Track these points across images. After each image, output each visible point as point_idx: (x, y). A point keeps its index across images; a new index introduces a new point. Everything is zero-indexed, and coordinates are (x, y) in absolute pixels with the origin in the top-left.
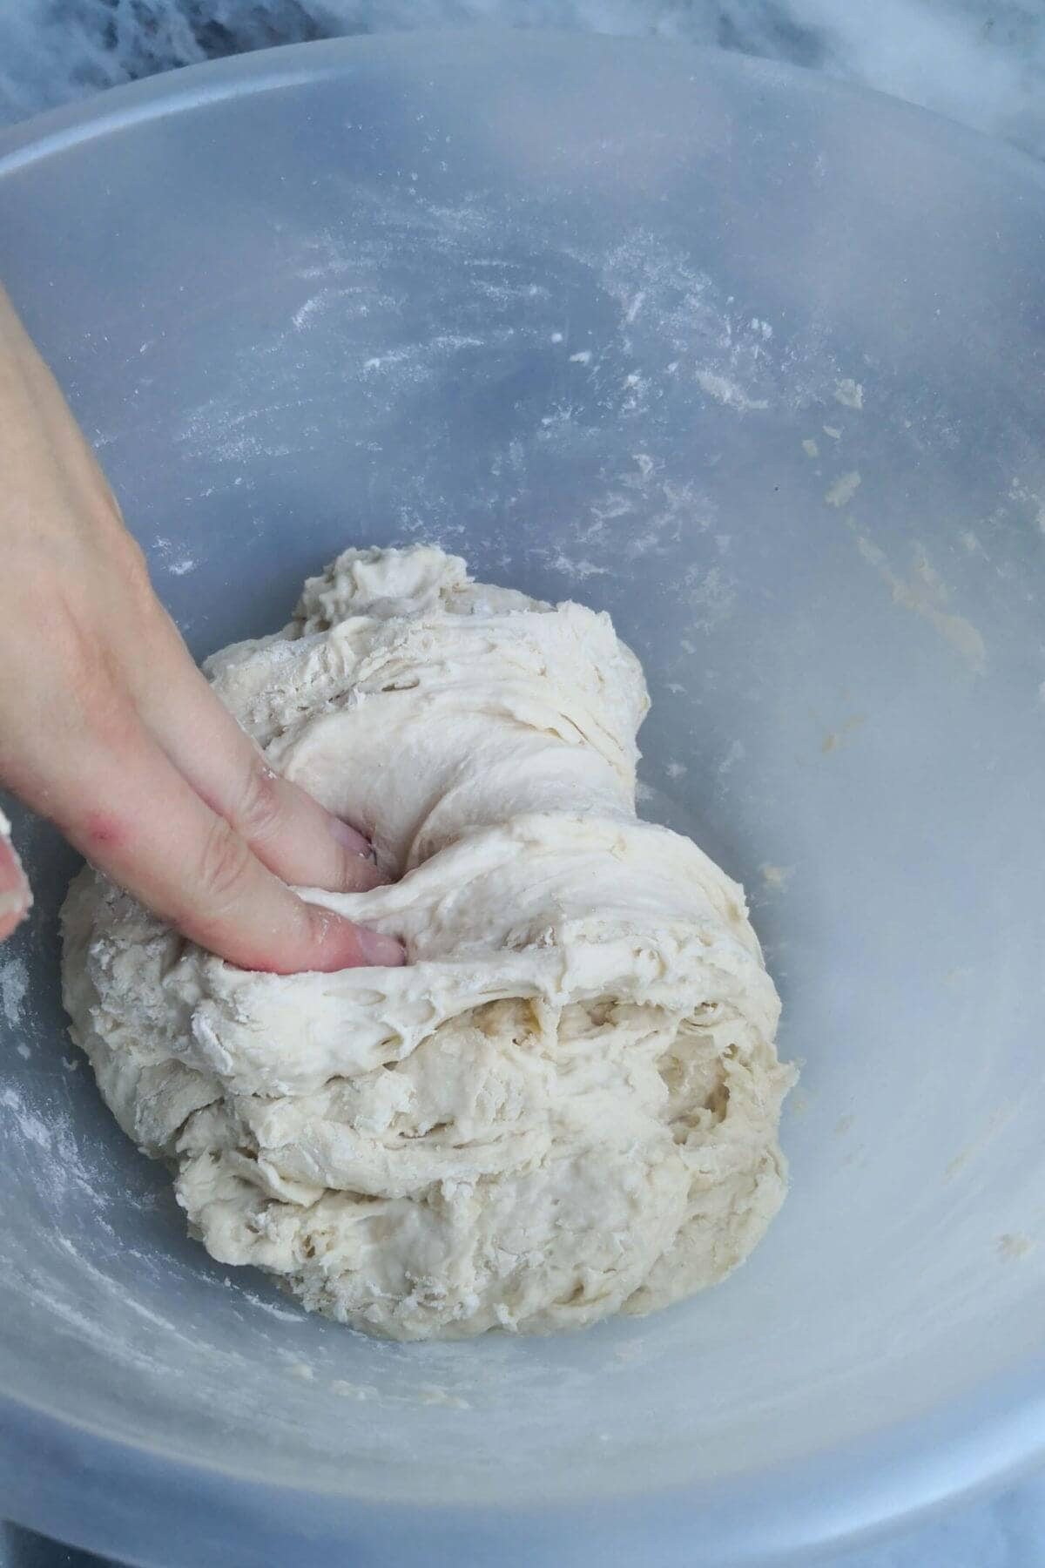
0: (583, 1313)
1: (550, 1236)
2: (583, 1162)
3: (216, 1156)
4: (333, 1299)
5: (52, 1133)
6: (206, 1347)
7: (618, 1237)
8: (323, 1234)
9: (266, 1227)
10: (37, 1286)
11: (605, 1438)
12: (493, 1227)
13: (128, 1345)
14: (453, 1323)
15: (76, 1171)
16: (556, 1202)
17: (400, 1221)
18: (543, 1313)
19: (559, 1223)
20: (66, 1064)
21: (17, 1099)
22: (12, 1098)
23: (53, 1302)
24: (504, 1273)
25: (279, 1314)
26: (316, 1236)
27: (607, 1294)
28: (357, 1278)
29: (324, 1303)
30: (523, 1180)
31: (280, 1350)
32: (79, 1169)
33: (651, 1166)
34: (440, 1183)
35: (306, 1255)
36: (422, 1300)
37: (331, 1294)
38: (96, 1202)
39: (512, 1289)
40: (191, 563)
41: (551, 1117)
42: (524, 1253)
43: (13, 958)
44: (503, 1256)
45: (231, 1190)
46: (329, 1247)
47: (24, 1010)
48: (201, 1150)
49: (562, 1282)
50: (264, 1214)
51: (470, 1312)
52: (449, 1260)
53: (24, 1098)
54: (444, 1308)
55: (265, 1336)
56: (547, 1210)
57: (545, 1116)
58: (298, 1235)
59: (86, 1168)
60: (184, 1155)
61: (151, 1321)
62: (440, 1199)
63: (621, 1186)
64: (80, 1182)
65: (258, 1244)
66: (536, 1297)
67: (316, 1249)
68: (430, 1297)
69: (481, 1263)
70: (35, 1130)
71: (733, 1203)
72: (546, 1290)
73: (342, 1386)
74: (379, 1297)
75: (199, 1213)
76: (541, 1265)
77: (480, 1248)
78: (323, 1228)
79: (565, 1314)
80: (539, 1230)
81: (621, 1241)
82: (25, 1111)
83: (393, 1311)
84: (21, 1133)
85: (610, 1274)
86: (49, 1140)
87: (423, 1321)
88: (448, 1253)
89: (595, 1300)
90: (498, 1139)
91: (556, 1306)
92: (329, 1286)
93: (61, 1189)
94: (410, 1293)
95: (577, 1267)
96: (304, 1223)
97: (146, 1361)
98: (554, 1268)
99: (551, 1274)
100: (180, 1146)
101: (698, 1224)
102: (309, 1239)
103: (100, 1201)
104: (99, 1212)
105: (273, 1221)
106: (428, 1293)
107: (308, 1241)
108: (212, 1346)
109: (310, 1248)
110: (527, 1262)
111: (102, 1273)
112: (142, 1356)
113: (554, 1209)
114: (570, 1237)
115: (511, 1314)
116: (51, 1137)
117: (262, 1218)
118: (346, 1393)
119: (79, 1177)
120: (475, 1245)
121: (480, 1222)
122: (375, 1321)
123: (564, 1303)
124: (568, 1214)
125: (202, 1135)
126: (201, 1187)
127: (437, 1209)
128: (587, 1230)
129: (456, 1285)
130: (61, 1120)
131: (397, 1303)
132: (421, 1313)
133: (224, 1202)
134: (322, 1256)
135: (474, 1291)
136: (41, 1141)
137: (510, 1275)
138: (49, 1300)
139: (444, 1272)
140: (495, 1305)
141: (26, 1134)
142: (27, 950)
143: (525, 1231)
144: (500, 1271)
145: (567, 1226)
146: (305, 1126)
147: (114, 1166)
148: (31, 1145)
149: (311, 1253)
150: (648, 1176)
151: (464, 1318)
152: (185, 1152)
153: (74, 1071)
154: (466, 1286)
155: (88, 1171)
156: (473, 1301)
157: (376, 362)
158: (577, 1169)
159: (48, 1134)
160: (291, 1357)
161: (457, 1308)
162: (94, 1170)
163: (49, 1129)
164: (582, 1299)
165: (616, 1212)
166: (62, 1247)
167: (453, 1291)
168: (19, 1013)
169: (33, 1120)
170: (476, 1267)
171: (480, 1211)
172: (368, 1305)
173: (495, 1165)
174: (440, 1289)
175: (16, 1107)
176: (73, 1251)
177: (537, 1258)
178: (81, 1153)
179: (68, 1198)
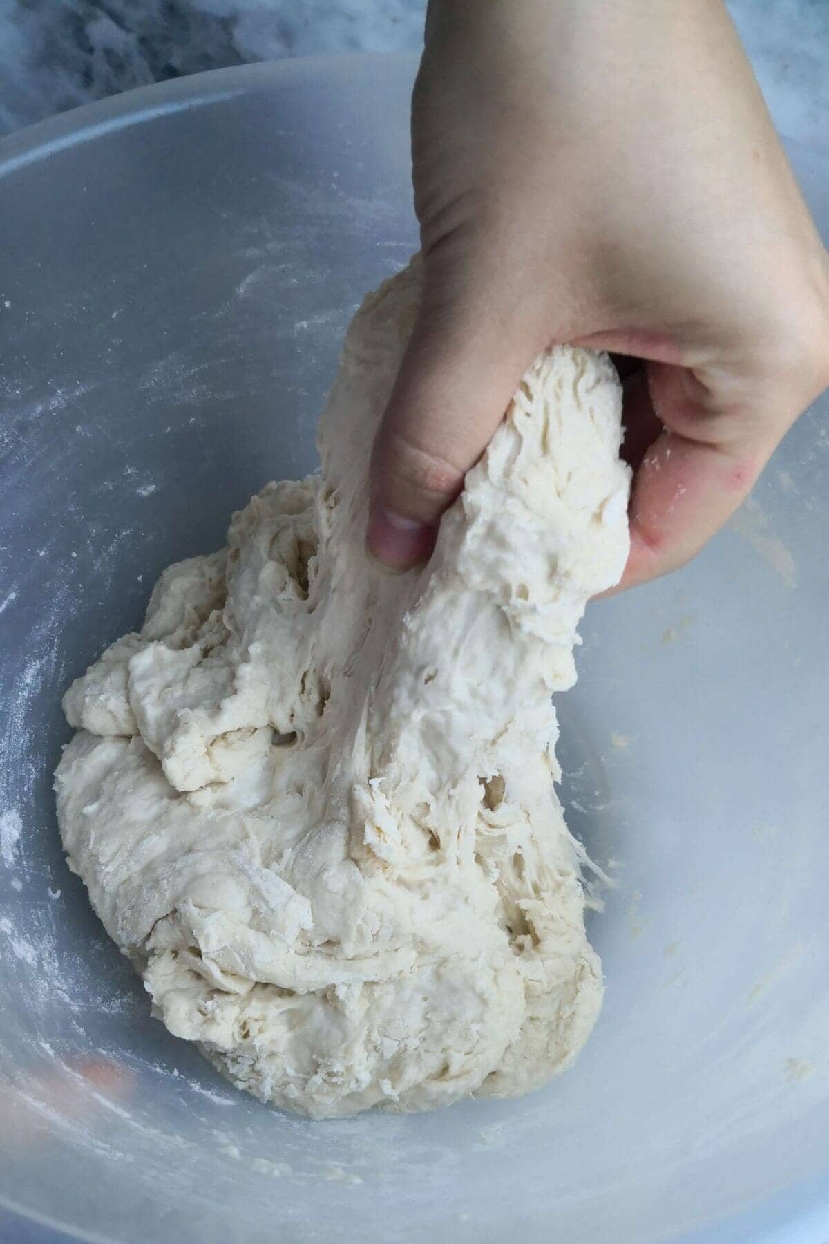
0: (449, 1086)
1: (423, 1025)
2: (442, 970)
3: (175, 953)
4: (260, 1078)
5: (38, 952)
6: (153, 1132)
7: (475, 1028)
8: (256, 1021)
9: (213, 1012)
10: (20, 1087)
11: (465, 1217)
12: (378, 1021)
13: (90, 1135)
14: (351, 1096)
15: (56, 983)
16: (425, 999)
17: (310, 1012)
18: (418, 1087)
19: (428, 1016)
20: (51, 893)
21: (10, 926)
22: (5, 925)
23: (31, 1100)
24: (388, 1055)
25: (216, 1099)
26: (251, 1021)
27: (468, 1072)
28: (278, 1061)
29: (253, 1081)
30: (397, 982)
31: (215, 1132)
32: (59, 981)
33: (496, 970)
34: (334, 986)
35: (242, 1036)
36: (326, 1077)
37: (258, 1073)
38: (72, 1008)
39: (394, 1068)
40: (154, 487)
41: (414, 940)
42: (403, 1039)
43: (10, 808)
44: (387, 1042)
45: (187, 982)
46: (261, 1031)
47: (17, 851)
48: (164, 949)
49: (433, 1062)
50: (211, 1002)
51: (364, 1086)
52: (344, 1045)
53: (16, 925)
54: (343, 1083)
55: (203, 1119)
56: (418, 1006)
57: (411, 939)
58: (237, 1019)
59: (65, 980)
60: (152, 952)
61: (112, 1112)
62: (335, 998)
63: (473, 988)
64: (59, 992)
65: (205, 1025)
66: (413, 1074)
67: (250, 1032)
68: (331, 1074)
69: (371, 1047)
70: (24, 951)
71: (559, 1009)
72: (420, 1068)
73: (262, 1165)
74: (294, 1077)
75: (162, 998)
76: (416, 1049)
77: (369, 1035)
78: (256, 1015)
79: (436, 1087)
80: (414, 1021)
81: (477, 1031)
82: (17, 935)
83: (304, 1088)
84: (13, 953)
85: (470, 1056)
86: (36, 959)
87: (328, 1094)
88: (344, 1039)
89: (458, 1077)
90: (376, 954)
91: (428, 1081)
92: (257, 1067)
93: (43, 999)
94: (316, 1073)
95: (444, 1050)
96: (242, 1010)
97: (104, 1149)
98: (426, 1051)
99: (424, 1056)
100: (149, 946)
101: (534, 1025)
102: (245, 1023)
103: (75, 1008)
104: (74, 1016)
105: (219, 1007)
106: (330, 1071)
107: (244, 1026)
108: (160, 1131)
109: (246, 1031)
110: (406, 1045)
111: (74, 1070)
112: (102, 1145)
113: (424, 1004)
114: (438, 1027)
115: (393, 1087)
116: (37, 956)
117: (210, 1005)
118: (264, 1170)
119: (59, 988)
120: (365, 1032)
121: (368, 1014)
122: (292, 1097)
123: (435, 1079)
124: (434, 1009)
125: (164, 937)
126: (164, 978)
127: (334, 1005)
128: (450, 1021)
129: (351, 1063)
130: (45, 940)
131: (306, 1081)
132: (326, 1088)
133: (182, 991)
134: (255, 1037)
135: (366, 1069)
136: (29, 960)
137: (393, 1057)
138: (29, 1099)
139: (340, 1054)
140: (380, 1080)
141: (17, 954)
142: (21, 801)
143: (403, 1021)
144: (385, 1054)
145: (434, 1019)
146: (235, 933)
147: (87, 976)
148: (21, 963)
149: (246, 1035)
150: (495, 978)
151: (360, 1090)
152: (153, 950)
153: (58, 900)
154: (360, 1064)
155: (67, 982)
156: (366, 1077)
157: (305, 324)
158: (438, 976)
159: (35, 953)
160: (222, 1138)
161: (353, 1082)
162: (71, 981)
163: (36, 949)
164: (447, 1076)
165: (471, 1010)
166: (42, 1049)
167: (349, 1069)
168: (13, 853)
169: (23, 942)
170: (367, 1051)
171: (368, 1005)
172: (286, 1084)
173: (376, 975)
174: (338, 1067)
175: (9, 932)
176: (51, 1052)
177: (413, 1043)
178: (61, 968)
179: (49, 1005)
